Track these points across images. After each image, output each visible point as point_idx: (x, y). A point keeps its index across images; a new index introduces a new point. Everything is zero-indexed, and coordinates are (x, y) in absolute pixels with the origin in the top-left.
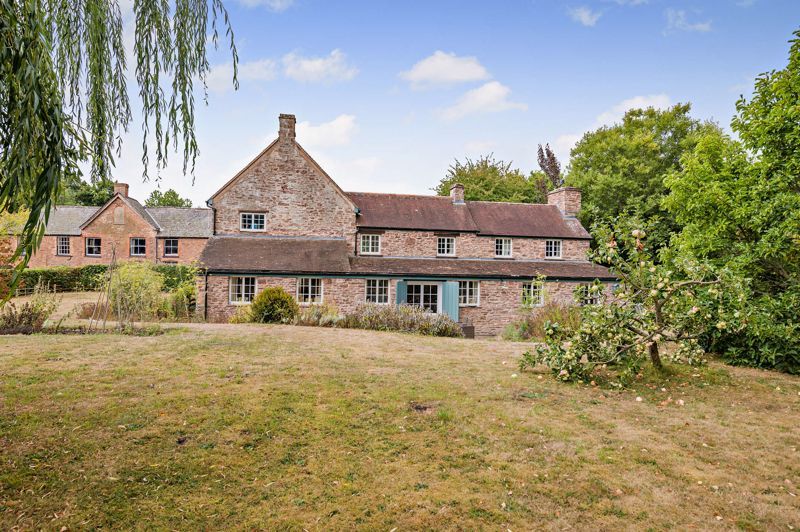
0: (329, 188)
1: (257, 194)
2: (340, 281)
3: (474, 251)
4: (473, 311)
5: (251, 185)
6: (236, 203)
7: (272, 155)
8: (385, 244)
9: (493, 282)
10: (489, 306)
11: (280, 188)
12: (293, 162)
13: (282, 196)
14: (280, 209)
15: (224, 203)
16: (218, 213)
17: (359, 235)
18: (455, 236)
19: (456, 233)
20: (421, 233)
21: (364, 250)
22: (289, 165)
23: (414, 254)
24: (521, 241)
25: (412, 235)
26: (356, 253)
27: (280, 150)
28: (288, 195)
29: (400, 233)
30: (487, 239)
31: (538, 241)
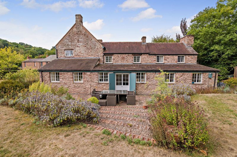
0: (93, 40)
1: (70, 44)
2: (89, 73)
3: (148, 61)
4: (143, 85)
5: (67, 41)
6: (63, 47)
7: (74, 30)
8: (114, 59)
9: (152, 73)
10: (150, 83)
11: (77, 41)
12: (81, 32)
13: (78, 44)
14: (77, 48)
15: (59, 47)
16: (58, 51)
17: (104, 56)
18: (140, 55)
19: (141, 54)
20: (127, 55)
21: (106, 62)
22: (80, 32)
23: (125, 63)
24: (167, 56)
25: (124, 55)
26: (103, 63)
27: (76, 28)
28: (80, 43)
29: (119, 55)
30: (153, 56)
31: (174, 56)
